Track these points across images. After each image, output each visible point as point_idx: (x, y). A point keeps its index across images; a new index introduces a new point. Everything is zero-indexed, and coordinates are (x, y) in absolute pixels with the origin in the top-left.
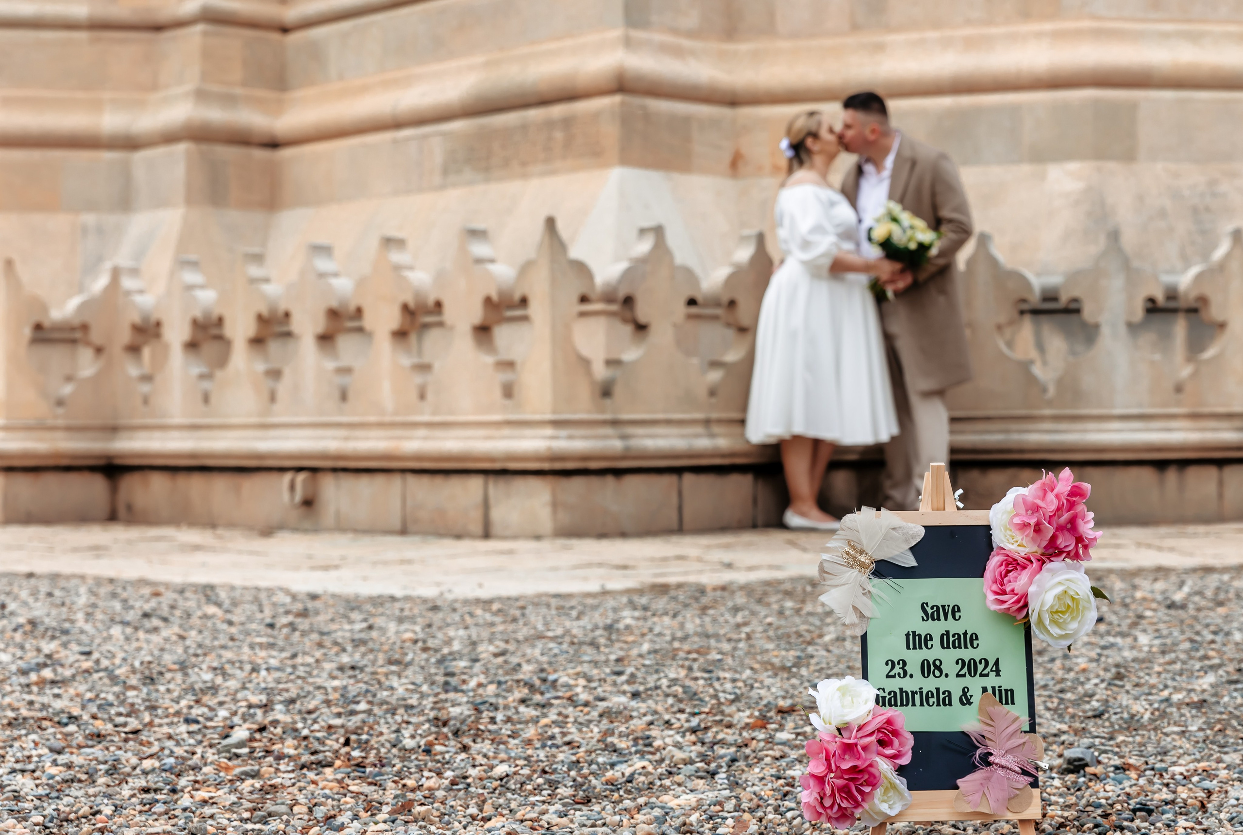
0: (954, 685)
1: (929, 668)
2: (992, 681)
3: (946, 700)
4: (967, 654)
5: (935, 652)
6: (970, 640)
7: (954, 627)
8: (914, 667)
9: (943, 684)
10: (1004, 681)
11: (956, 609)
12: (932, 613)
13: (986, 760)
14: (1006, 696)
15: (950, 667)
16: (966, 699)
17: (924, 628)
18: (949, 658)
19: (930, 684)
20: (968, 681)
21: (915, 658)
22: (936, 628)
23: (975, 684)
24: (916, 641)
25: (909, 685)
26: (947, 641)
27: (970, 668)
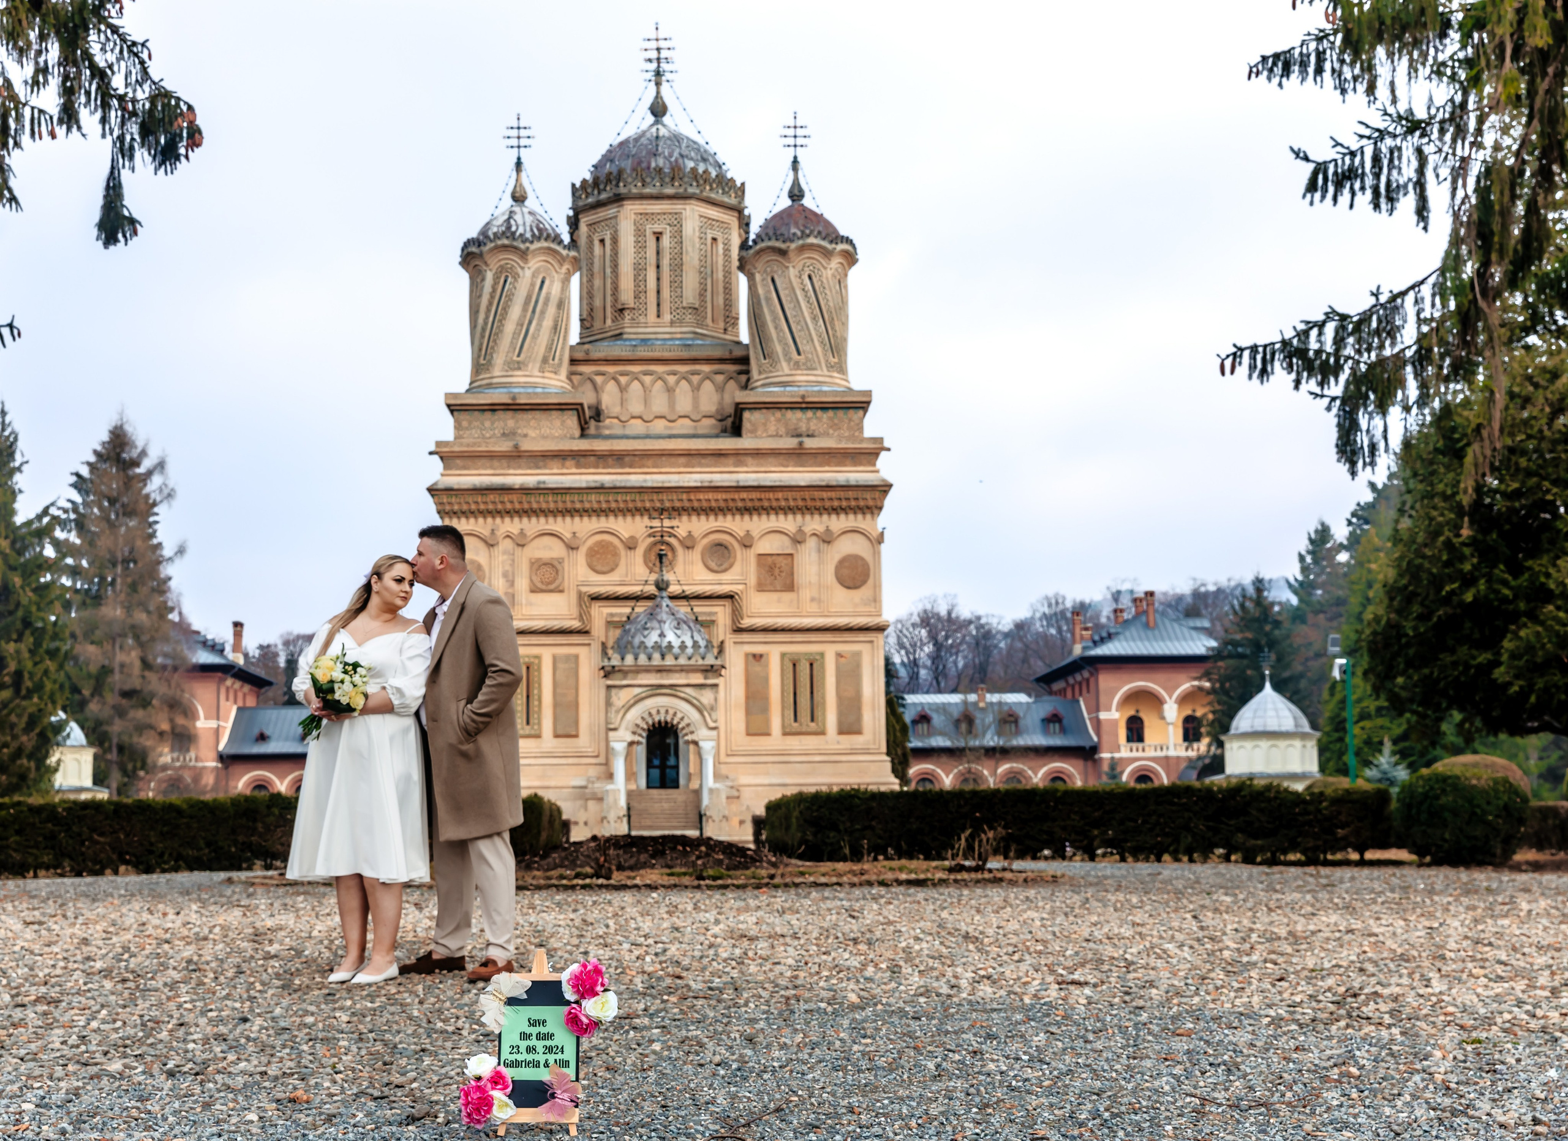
0: (541, 1058)
1: (531, 1050)
2: (559, 1056)
3: (537, 1065)
4: (548, 1043)
5: (533, 1042)
6: (550, 1036)
7: (543, 1030)
8: (523, 1049)
9: (536, 1057)
10: (565, 1057)
11: (544, 1021)
12: (533, 1023)
13: (553, 1096)
14: (566, 1064)
15: (540, 1049)
16: (546, 1065)
17: (529, 1030)
18: (540, 1045)
19: (530, 1057)
20: (548, 1056)
21: (523, 1045)
22: (534, 1030)
23: (551, 1058)
24: (525, 1036)
25: (520, 1057)
26: (540, 1036)
27: (549, 1050)
